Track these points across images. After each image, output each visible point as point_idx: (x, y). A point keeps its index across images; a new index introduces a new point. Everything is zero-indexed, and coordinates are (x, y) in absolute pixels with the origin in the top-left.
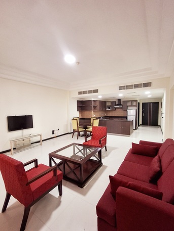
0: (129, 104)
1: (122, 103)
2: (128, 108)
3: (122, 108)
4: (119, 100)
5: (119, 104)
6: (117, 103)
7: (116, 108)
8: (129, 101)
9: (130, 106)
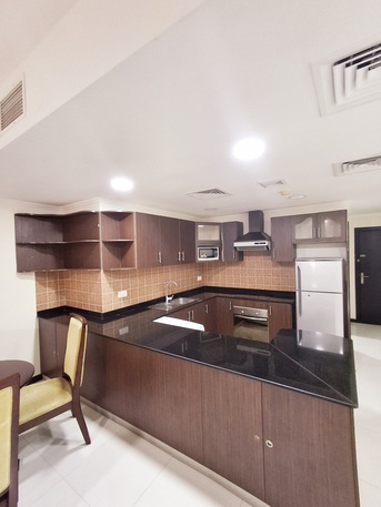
0: (304, 231)
1: (268, 230)
2: (301, 252)
3: (268, 252)
4: (256, 216)
5: (257, 235)
6: (246, 231)
7: (241, 254)
8: (302, 218)
9: (305, 242)
